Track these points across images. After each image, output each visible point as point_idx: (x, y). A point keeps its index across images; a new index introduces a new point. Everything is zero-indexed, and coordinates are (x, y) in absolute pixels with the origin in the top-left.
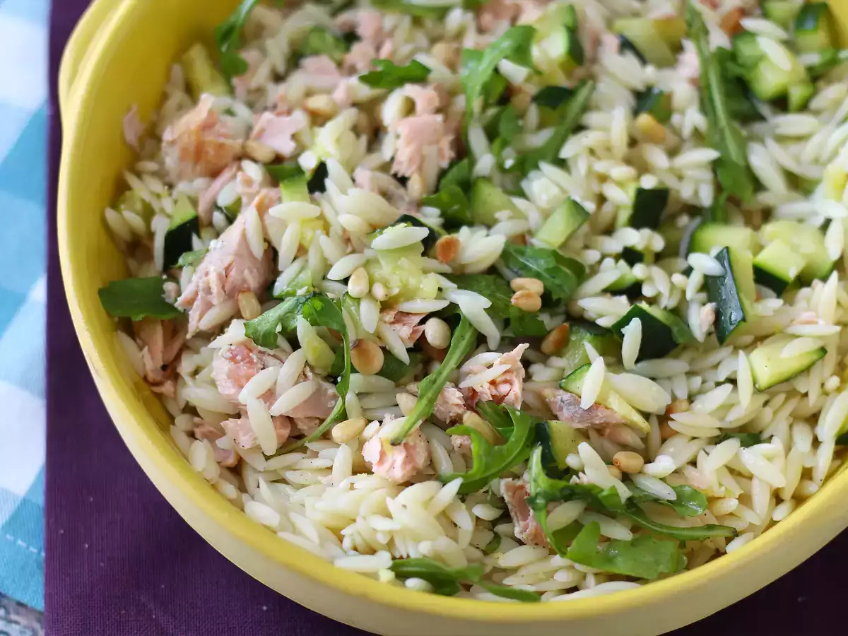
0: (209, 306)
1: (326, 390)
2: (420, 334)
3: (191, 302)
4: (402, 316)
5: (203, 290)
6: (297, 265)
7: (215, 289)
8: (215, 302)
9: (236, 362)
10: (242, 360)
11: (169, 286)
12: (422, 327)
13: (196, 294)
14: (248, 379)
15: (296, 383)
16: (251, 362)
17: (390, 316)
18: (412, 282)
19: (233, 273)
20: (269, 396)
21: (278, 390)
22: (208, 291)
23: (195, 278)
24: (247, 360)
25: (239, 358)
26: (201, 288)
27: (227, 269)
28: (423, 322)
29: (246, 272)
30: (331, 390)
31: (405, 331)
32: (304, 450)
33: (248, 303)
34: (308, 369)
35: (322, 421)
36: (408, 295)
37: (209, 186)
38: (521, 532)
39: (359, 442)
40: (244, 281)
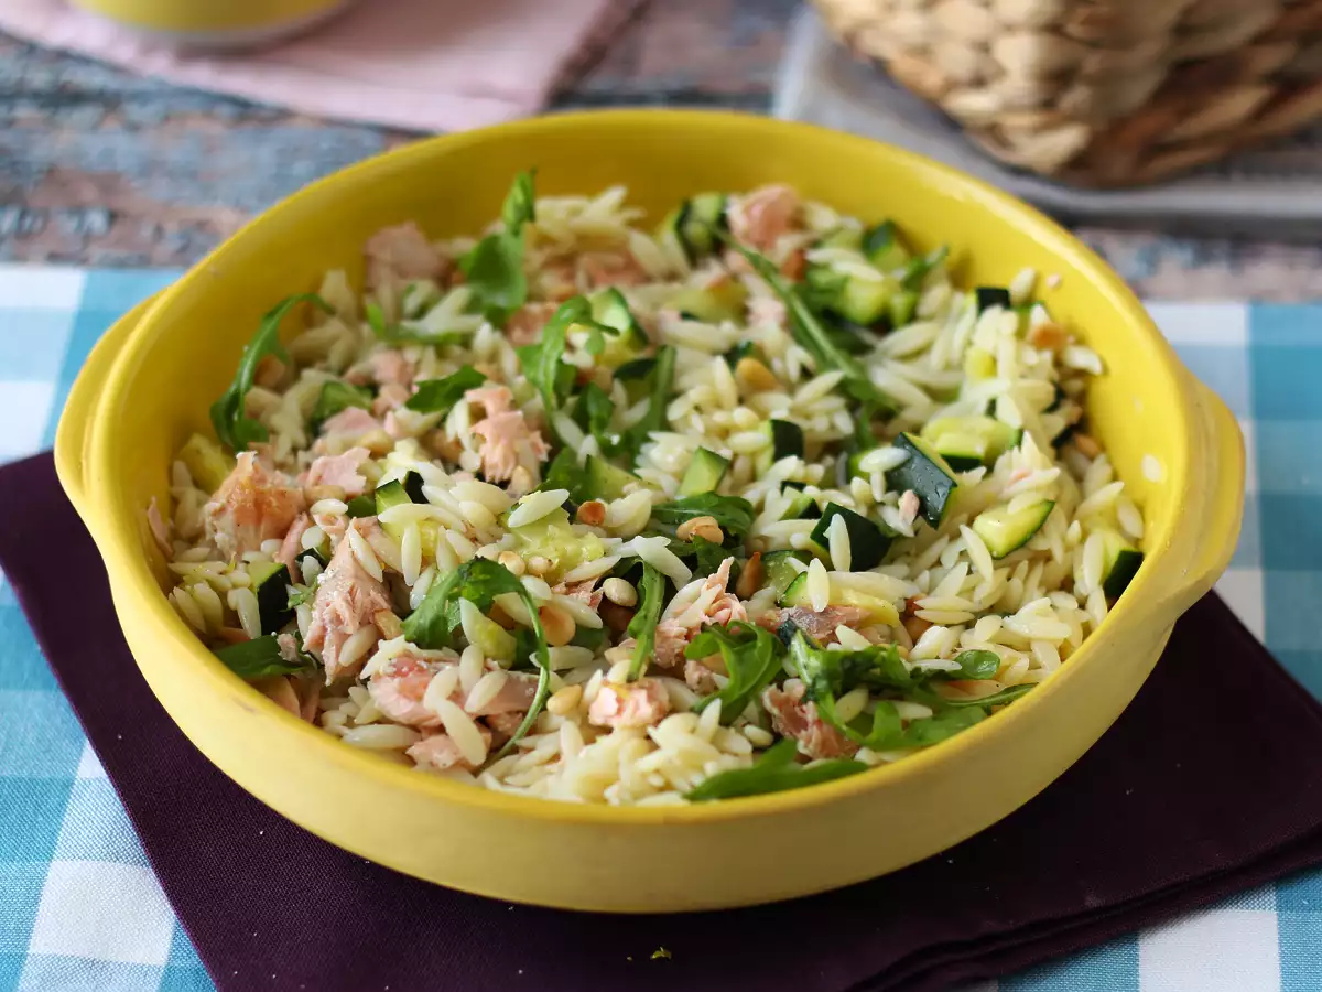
0: (344, 637)
1: (518, 677)
2: (601, 597)
3: (319, 642)
4: (572, 587)
5: (331, 621)
6: (427, 575)
7: (346, 614)
8: (350, 630)
9: (405, 675)
10: (411, 670)
11: (285, 639)
12: (600, 591)
13: (324, 629)
14: (425, 687)
15: (482, 675)
16: (421, 670)
17: (561, 588)
18: (570, 548)
19: (359, 595)
20: (457, 697)
21: (464, 686)
22: (338, 620)
23: (315, 614)
24: (416, 669)
25: (405, 670)
26: (327, 621)
27: (351, 592)
28: (599, 585)
29: (373, 593)
30: (524, 677)
31: (584, 595)
32: (515, 750)
33: (387, 621)
34: (489, 660)
35: (525, 714)
36: (569, 563)
37: (282, 545)
38: (806, 747)
39: (580, 711)
40: (373, 603)
